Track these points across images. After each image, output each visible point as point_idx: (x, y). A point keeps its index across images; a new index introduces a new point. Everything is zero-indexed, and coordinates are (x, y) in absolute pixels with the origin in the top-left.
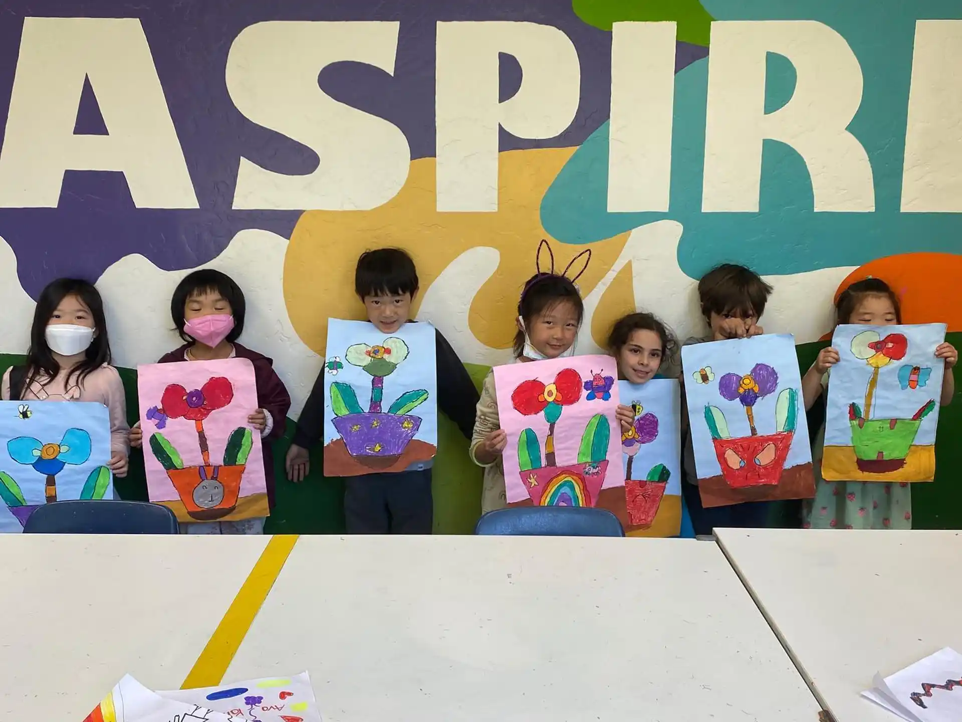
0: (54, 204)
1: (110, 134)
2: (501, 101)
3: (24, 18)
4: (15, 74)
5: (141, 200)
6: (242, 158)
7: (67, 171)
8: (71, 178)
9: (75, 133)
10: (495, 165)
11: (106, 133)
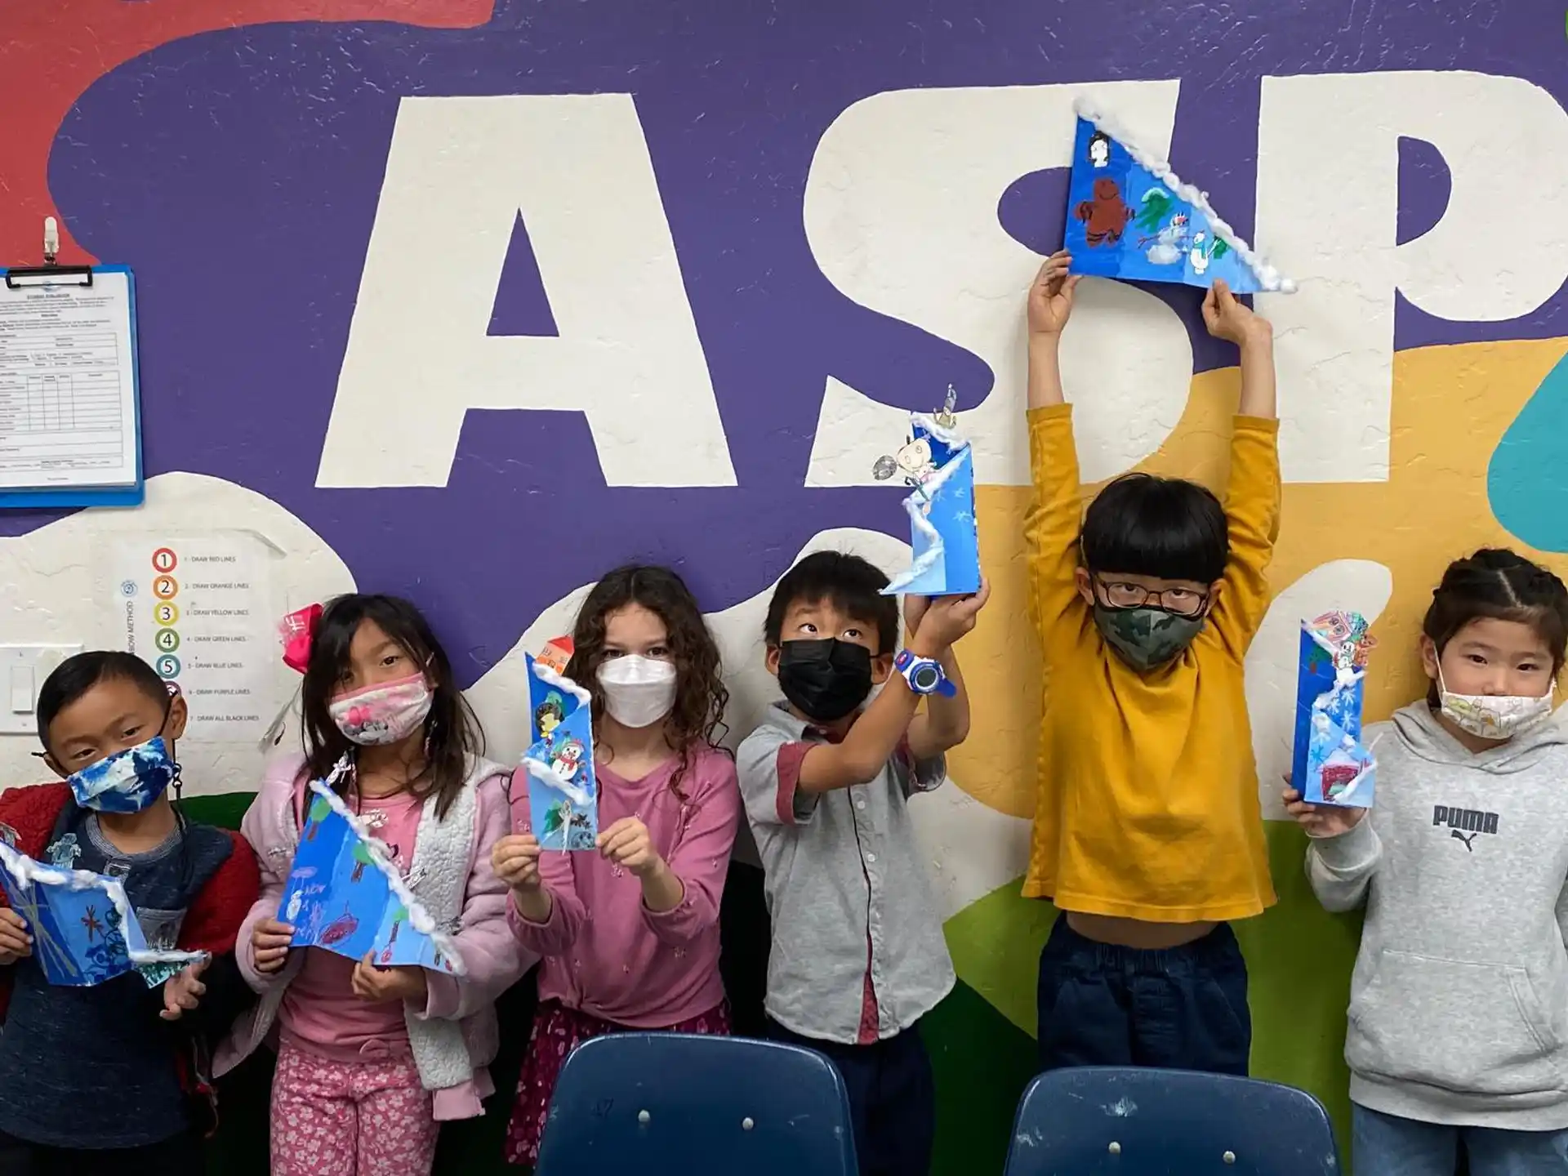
0: (442, 482)
1: (560, 334)
2: (1401, 240)
3: (399, 99)
4: (374, 216)
5: (619, 470)
6: (829, 378)
7: (471, 415)
8: (479, 425)
9: (489, 334)
10: (1387, 379)
11: (552, 331)
